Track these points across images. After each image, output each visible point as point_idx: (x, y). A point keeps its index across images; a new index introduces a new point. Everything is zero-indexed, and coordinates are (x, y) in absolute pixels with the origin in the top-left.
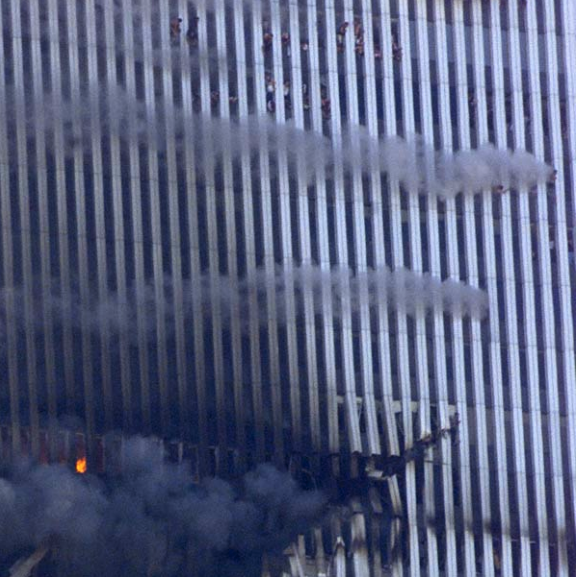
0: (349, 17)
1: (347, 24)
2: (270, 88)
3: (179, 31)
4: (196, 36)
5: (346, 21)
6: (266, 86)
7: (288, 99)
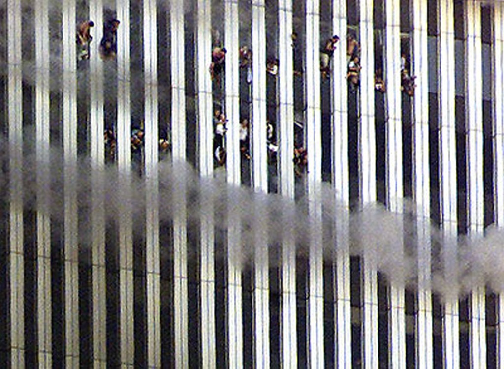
0: (340, 28)
1: (336, 38)
2: (220, 128)
3: (89, 38)
4: (114, 47)
5: (336, 33)
6: (215, 125)
7: (245, 145)
